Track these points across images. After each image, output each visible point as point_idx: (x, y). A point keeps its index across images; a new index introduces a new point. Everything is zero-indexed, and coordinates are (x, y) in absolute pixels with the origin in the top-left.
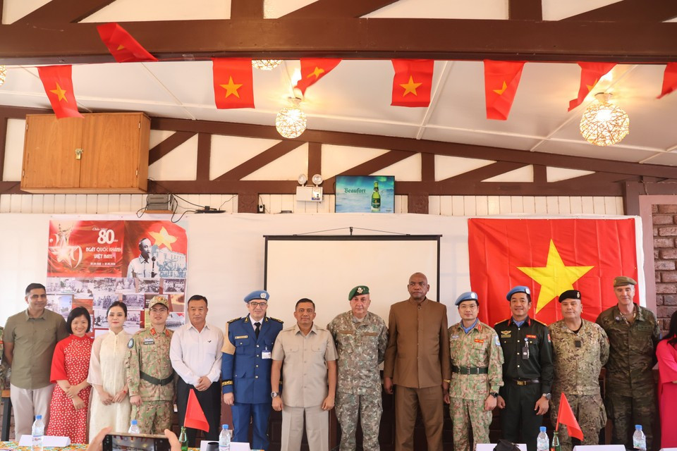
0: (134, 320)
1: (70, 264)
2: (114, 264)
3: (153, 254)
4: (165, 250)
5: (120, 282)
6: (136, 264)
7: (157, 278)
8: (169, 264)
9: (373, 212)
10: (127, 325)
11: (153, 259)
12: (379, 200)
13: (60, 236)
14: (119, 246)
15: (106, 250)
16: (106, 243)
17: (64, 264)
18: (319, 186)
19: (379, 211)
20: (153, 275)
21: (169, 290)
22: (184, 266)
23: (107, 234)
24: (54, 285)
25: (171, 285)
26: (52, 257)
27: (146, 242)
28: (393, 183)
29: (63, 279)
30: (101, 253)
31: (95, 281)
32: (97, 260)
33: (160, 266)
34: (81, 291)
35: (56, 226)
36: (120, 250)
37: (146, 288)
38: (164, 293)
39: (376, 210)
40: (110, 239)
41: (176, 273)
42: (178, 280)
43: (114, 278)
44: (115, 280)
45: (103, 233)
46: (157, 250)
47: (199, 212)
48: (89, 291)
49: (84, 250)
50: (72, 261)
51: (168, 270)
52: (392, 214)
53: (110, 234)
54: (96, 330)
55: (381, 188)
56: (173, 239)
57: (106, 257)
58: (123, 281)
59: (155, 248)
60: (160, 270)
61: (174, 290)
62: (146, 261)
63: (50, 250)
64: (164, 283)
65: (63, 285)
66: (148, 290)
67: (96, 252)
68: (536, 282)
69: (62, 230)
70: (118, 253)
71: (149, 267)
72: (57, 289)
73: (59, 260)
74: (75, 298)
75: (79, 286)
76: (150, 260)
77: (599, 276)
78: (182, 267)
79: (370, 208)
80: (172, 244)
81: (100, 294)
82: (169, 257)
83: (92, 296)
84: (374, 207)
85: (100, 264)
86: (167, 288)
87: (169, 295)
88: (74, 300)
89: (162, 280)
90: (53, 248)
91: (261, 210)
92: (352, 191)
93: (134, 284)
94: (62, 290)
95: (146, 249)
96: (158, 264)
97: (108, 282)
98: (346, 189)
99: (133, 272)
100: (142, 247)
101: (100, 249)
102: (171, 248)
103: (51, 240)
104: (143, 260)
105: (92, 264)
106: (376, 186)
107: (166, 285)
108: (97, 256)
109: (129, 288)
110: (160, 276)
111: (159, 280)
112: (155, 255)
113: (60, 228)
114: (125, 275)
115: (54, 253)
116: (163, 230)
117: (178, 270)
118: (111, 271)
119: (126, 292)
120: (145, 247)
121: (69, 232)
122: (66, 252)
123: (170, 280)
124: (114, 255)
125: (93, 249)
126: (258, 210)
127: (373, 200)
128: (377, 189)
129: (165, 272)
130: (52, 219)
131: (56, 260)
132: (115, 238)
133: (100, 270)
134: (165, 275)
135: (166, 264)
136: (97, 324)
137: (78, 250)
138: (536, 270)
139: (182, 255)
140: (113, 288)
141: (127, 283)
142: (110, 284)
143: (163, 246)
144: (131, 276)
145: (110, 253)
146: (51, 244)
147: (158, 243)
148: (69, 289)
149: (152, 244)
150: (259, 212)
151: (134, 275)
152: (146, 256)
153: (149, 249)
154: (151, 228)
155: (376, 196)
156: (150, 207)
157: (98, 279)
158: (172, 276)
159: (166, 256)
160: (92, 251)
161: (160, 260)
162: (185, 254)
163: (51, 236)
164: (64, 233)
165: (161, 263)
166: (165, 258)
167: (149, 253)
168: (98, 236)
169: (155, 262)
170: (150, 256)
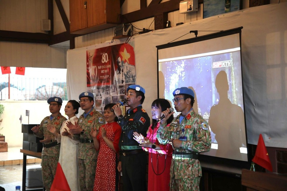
1: (94, 78)
2: (108, 76)
4: (126, 64)
6: (116, 76)
7: (124, 83)
8: (129, 73)
9: (226, 12)
11: (123, 71)
13: (90, 60)
14: (110, 64)
15: (105, 67)
16: (105, 63)
19: (230, 11)
20: (123, 81)
23: (105, 56)
29: (92, 88)
30: (104, 69)
31: (102, 88)
32: (102, 74)
36: (109, 66)
37: (120, 91)
39: (228, 10)
40: (106, 60)
41: (131, 79)
43: (109, 85)
44: (109, 87)
45: (103, 56)
46: (124, 64)
47: (140, 33)
48: (100, 95)
49: (97, 68)
50: (94, 75)
56: (129, 56)
57: (106, 71)
58: (112, 88)
59: (123, 62)
60: (125, 78)
62: (120, 73)
66: (121, 93)
67: (102, 69)
70: (109, 68)
71: (121, 77)
73: (91, 76)
75: (97, 91)
76: (121, 72)
78: (134, 75)
79: (224, 9)
80: (129, 59)
81: (104, 96)
83: (101, 98)
84: (227, 8)
85: (103, 76)
88: (96, 101)
90: (88, 68)
93: (116, 89)
96: (124, 74)
97: (107, 88)
99: (115, 81)
101: (103, 67)
102: (128, 62)
103: (87, 63)
104: (118, 72)
105: (101, 77)
108: (102, 72)
109: (114, 91)
110: (126, 82)
111: (125, 85)
112: (123, 68)
113: (90, 55)
114: (112, 83)
115: (88, 71)
116: (125, 50)
117: (132, 77)
118: (108, 81)
119: (113, 94)
120: (119, 63)
121: (93, 57)
122: (92, 70)
124: (108, 70)
126: (166, 25)
127: (226, 1)
129: (127, 79)
130: (87, 50)
133: (104, 81)
135: (127, 74)
139: (134, 67)
140: (109, 92)
143: (126, 61)
144: (115, 84)
145: (106, 69)
146: (88, 66)
147: (124, 60)
149: (122, 60)
152: (119, 70)
153: (121, 64)
154: (120, 49)
157: (103, 86)
158: (130, 82)
159: (127, 68)
160: (100, 68)
161: (125, 71)
162: (134, 66)
163: (87, 61)
164: (91, 58)
165: (126, 74)
166: (127, 70)
167: (121, 66)
168: (102, 58)
169: (123, 73)
170: (121, 69)
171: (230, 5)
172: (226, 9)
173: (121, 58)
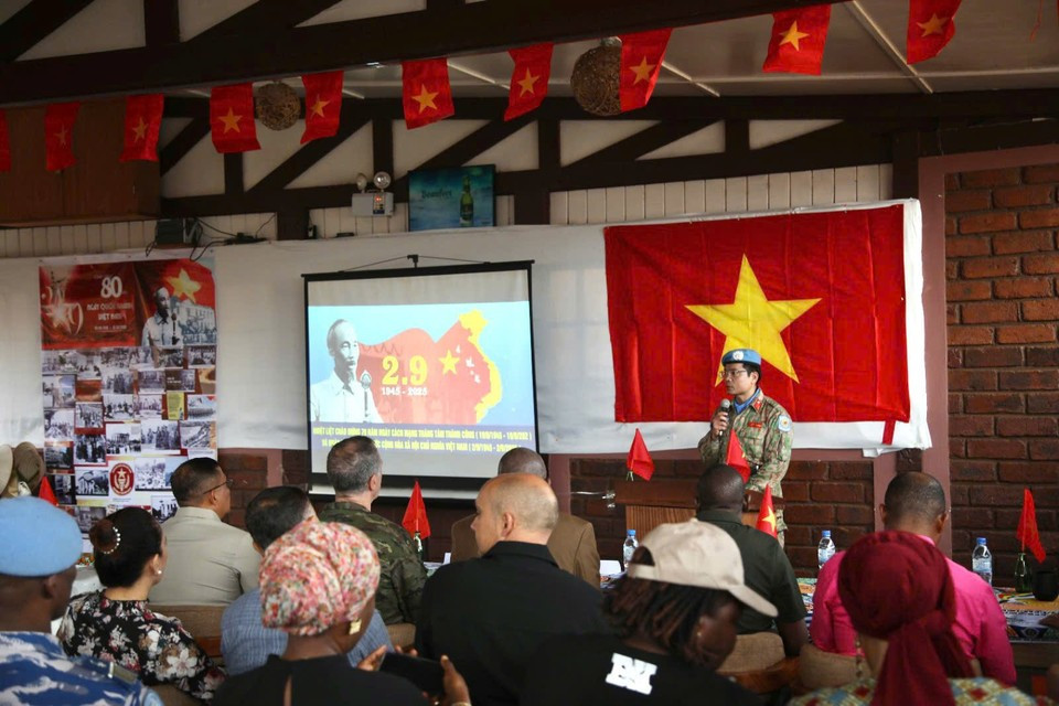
0: (154, 407)
1: (69, 329)
2: (124, 327)
4: (187, 303)
5: (134, 353)
6: (152, 327)
7: (180, 345)
8: (194, 324)
9: (463, 226)
10: (146, 416)
11: (174, 318)
12: (471, 207)
13: (54, 289)
14: (130, 301)
15: (113, 306)
16: (112, 297)
17: (61, 329)
18: (387, 190)
19: (472, 226)
20: (175, 341)
21: (198, 361)
22: (214, 326)
23: (113, 284)
24: (52, 361)
25: (198, 354)
26: (46, 321)
27: (163, 292)
28: (490, 177)
29: (61, 353)
30: (107, 311)
31: (102, 354)
32: (102, 323)
34: (86, 369)
35: (48, 275)
36: (127, 306)
37: (166, 360)
38: (190, 367)
39: (467, 222)
40: (117, 291)
41: (204, 336)
42: (206, 348)
43: (125, 348)
44: (127, 351)
45: (106, 283)
46: (178, 304)
47: (229, 242)
48: (96, 369)
49: (84, 308)
50: (71, 324)
51: (192, 333)
52: (490, 229)
53: (116, 283)
54: (107, 425)
55: (475, 187)
56: (195, 286)
57: (115, 317)
58: (136, 353)
59: (174, 300)
60: (183, 333)
61: (202, 362)
62: (164, 321)
63: (42, 309)
64: (189, 352)
65: (62, 361)
66: (169, 365)
67: (100, 311)
68: (716, 331)
69: (55, 280)
70: (128, 311)
71: (168, 330)
72: (57, 366)
73: (55, 325)
74: (79, 379)
75: (82, 362)
76: (169, 320)
77: (830, 316)
78: (211, 327)
79: (458, 221)
80: (195, 294)
81: (110, 372)
82: (193, 314)
83: (99, 375)
84: (465, 219)
85: (107, 328)
86: (193, 359)
87: (196, 370)
88: (76, 381)
89: (186, 349)
90: (47, 307)
91: (311, 234)
92: (433, 195)
93: (152, 356)
94: (62, 368)
95: (163, 303)
96: (180, 325)
97: (118, 354)
98: (423, 192)
99: (150, 338)
100: (158, 299)
101: (104, 306)
102: (194, 300)
103: (44, 296)
104: (160, 319)
105: (96, 328)
106: (466, 183)
107: (192, 355)
108: (103, 317)
109: (145, 362)
110: (184, 342)
112: (175, 311)
113: (53, 278)
114: (139, 342)
115: (49, 314)
116: (183, 274)
117: (206, 331)
118: (122, 338)
119: (142, 368)
120: (162, 300)
121: (65, 283)
122: (61, 313)
123: (196, 348)
124: (123, 315)
125: (96, 307)
126: (307, 233)
127: (463, 207)
128: (467, 189)
129: (189, 336)
130: (42, 265)
131: (51, 324)
132: (124, 288)
133: (108, 338)
134: (190, 341)
135: (191, 325)
136: (108, 416)
137: (77, 308)
138: (717, 310)
139: (210, 310)
140: (125, 362)
141: (142, 354)
142: (121, 356)
143: (184, 297)
144: (148, 344)
145: (117, 311)
146: (44, 302)
147: (177, 294)
148: (70, 366)
149: (171, 295)
150: (306, 237)
151: (151, 342)
152: (164, 315)
153: (167, 303)
154: (166, 270)
155: (467, 201)
156: (163, 240)
157: (105, 349)
158: (198, 341)
159: (189, 312)
160: (95, 308)
161: (182, 318)
162: (213, 308)
163: (43, 290)
164: (59, 285)
165: (184, 323)
166: (189, 315)
167: (167, 308)
168: (101, 287)
169: (176, 322)
170: (170, 314)
171: (471, 215)
172: (462, 221)
173: (171, 290)
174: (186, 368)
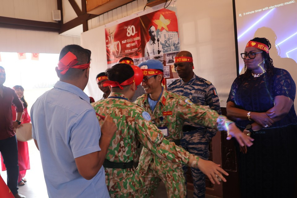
1: (116, 54)
2: (137, 49)
3: (157, 37)
4: (164, 31)
6: (149, 47)
7: (162, 54)
8: (168, 42)
11: (158, 40)
13: (110, 37)
14: (138, 36)
15: (132, 40)
16: (131, 36)
17: (113, 54)
20: (159, 52)
21: (170, 61)
22: (178, 41)
23: (131, 29)
25: (171, 57)
26: (108, 52)
27: (153, 28)
30: (130, 43)
32: (128, 48)
33: (162, 44)
35: (108, 31)
36: (138, 38)
38: (167, 64)
40: (133, 32)
41: (173, 48)
42: (174, 53)
43: (138, 59)
45: (129, 29)
46: (160, 33)
49: (121, 43)
50: (117, 51)
51: (167, 47)
56: (168, 22)
57: (133, 44)
58: (143, 60)
59: (158, 31)
60: (163, 48)
62: (154, 43)
63: (107, 47)
64: (166, 57)
67: (127, 43)
69: (110, 33)
70: (138, 41)
71: (156, 47)
73: (111, 52)
76: (156, 42)
78: (176, 43)
80: (168, 26)
82: (167, 37)
85: (130, 50)
86: (168, 60)
89: (164, 55)
90: (108, 45)
95: (153, 34)
96: (161, 43)
99: (148, 52)
100: (151, 33)
101: (129, 40)
102: (167, 29)
103: (107, 41)
104: (152, 42)
105: (126, 51)
107: (168, 58)
108: (128, 46)
110: (164, 52)
111: (163, 55)
112: (159, 37)
113: (110, 32)
114: (143, 55)
115: (109, 48)
117: (174, 44)
118: (136, 54)
120: (152, 33)
121: (114, 34)
122: (113, 47)
123: (169, 54)
124: (136, 43)
129: (166, 48)
130: (106, 27)
132: (136, 30)
133: (131, 55)
134: (166, 51)
135: (166, 43)
137: (118, 43)
139: (176, 33)
143: (163, 29)
144: (147, 55)
145: (134, 42)
146: (107, 43)
147: (159, 28)
149: (156, 29)
151: (149, 54)
152: (153, 40)
153: (155, 33)
154: (154, 17)
156: (150, 1)
158: (170, 50)
159: (165, 36)
160: (125, 42)
161: (162, 40)
162: (177, 32)
163: (107, 38)
164: (112, 34)
165: (163, 42)
166: (165, 38)
167: (155, 36)
168: (127, 32)
169: (159, 42)
170: (156, 38)
173: (156, 26)
174: (165, 65)
